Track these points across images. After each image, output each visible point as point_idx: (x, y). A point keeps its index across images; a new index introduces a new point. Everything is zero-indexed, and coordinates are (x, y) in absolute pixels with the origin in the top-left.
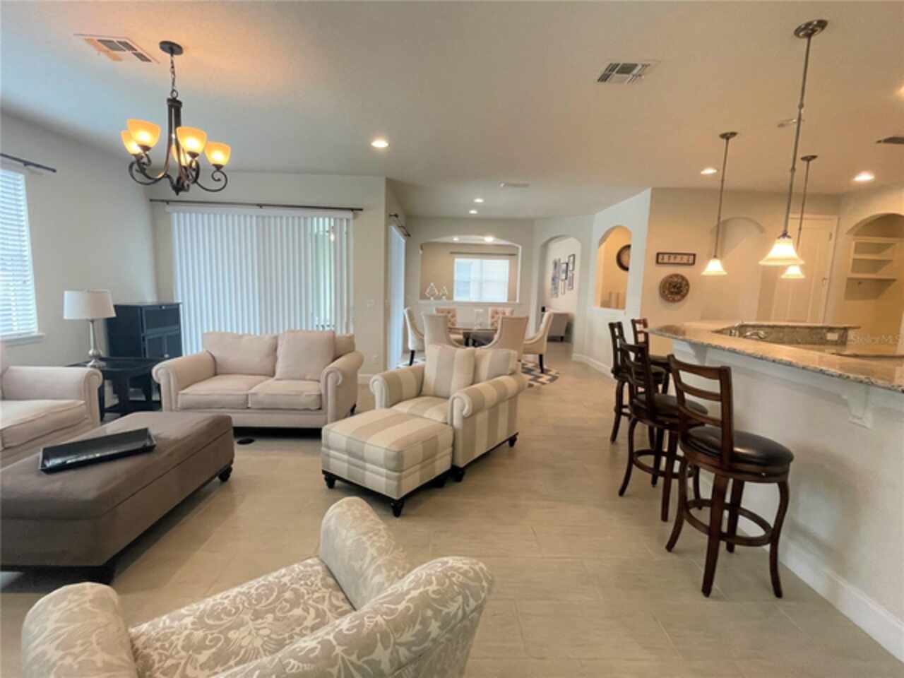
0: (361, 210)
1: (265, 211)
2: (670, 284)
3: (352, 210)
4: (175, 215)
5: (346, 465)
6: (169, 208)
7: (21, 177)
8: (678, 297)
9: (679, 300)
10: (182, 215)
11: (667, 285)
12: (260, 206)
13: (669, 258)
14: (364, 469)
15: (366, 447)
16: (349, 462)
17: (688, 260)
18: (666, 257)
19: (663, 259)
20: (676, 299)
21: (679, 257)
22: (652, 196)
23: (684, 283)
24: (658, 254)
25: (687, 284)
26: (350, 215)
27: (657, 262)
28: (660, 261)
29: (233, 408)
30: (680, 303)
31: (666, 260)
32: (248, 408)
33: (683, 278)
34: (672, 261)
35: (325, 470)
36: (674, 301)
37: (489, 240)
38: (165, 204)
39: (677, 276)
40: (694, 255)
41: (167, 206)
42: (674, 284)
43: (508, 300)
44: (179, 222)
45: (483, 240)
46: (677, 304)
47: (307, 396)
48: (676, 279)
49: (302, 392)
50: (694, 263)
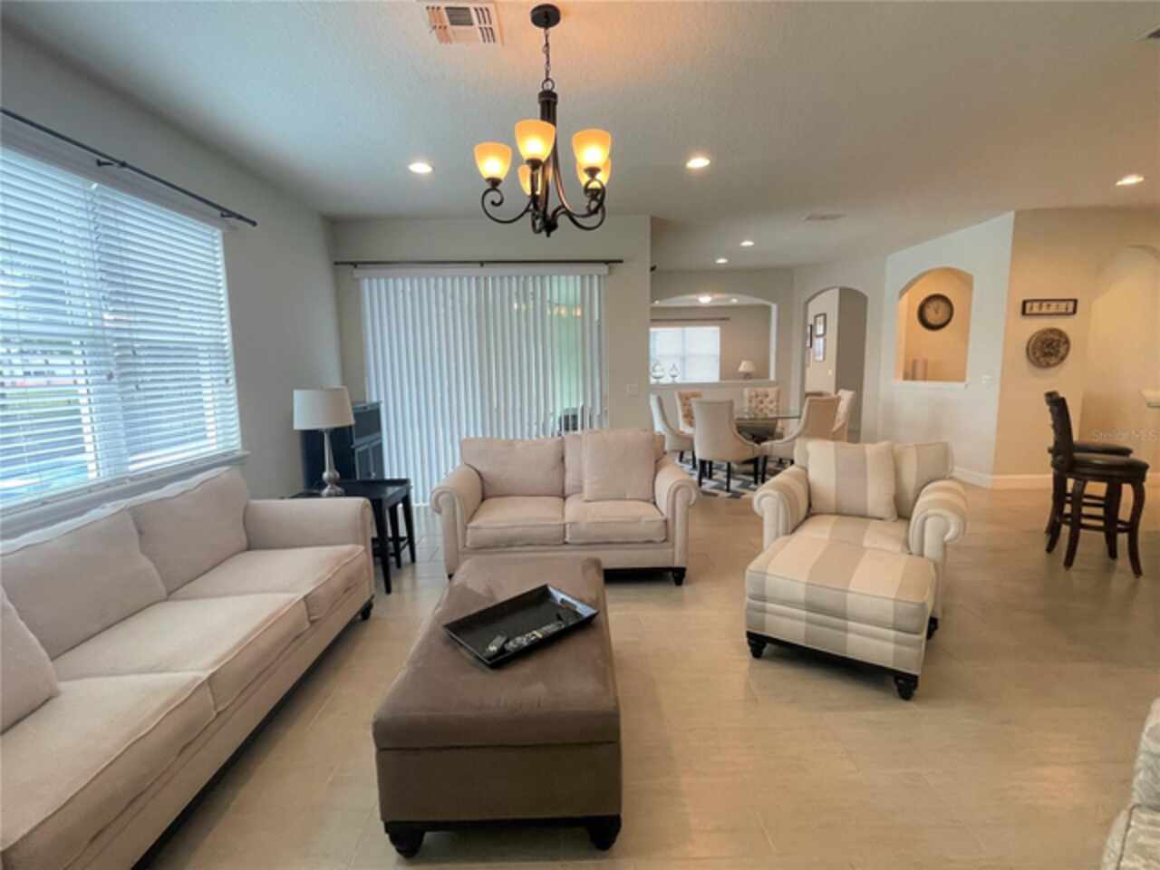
0: (621, 261)
1: (487, 270)
2: (1043, 343)
3: (607, 262)
4: (366, 282)
5: (802, 625)
6: (357, 273)
7: (218, 233)
8: (1053, 360)
9: (1055, 365)
10: (374, 281)
11: (1039, 344)
12: (482, 263)
13: (1041, 307)
14: (845, 630)
15: (849, 596)
16: (809, 621)
17: (1067, 309)
18: (1036, 305)
19: (1032, 308)
20: (1052, 362)
21: (1054, 305)
22: (1016, 223)
23: (1063, 340)
24: (1024, 303)
25: (1067, 342)
26: (604, 269)
27: (1024, 312)
28: (1028, 311)
29: (543, 545)
30: (1057, 368)
31: (1036, 310)
32: (566, 543)
33: (1060, 333)
34: (1044, 310)
35: (752, 631)
36: (1048, 365)
37: (705, 300)
38: (352, 267)
39: (1052, 331)
40: (1075, 301)
41: (355, 271)
42: (1048, 342)
43: (721, 378)
44: (371, 289)
45: (697, 301)
46: (1052, 370)
47: (647, 522)
48: (1051, 336)
49: (641, 517)
50: (1074, 311)
